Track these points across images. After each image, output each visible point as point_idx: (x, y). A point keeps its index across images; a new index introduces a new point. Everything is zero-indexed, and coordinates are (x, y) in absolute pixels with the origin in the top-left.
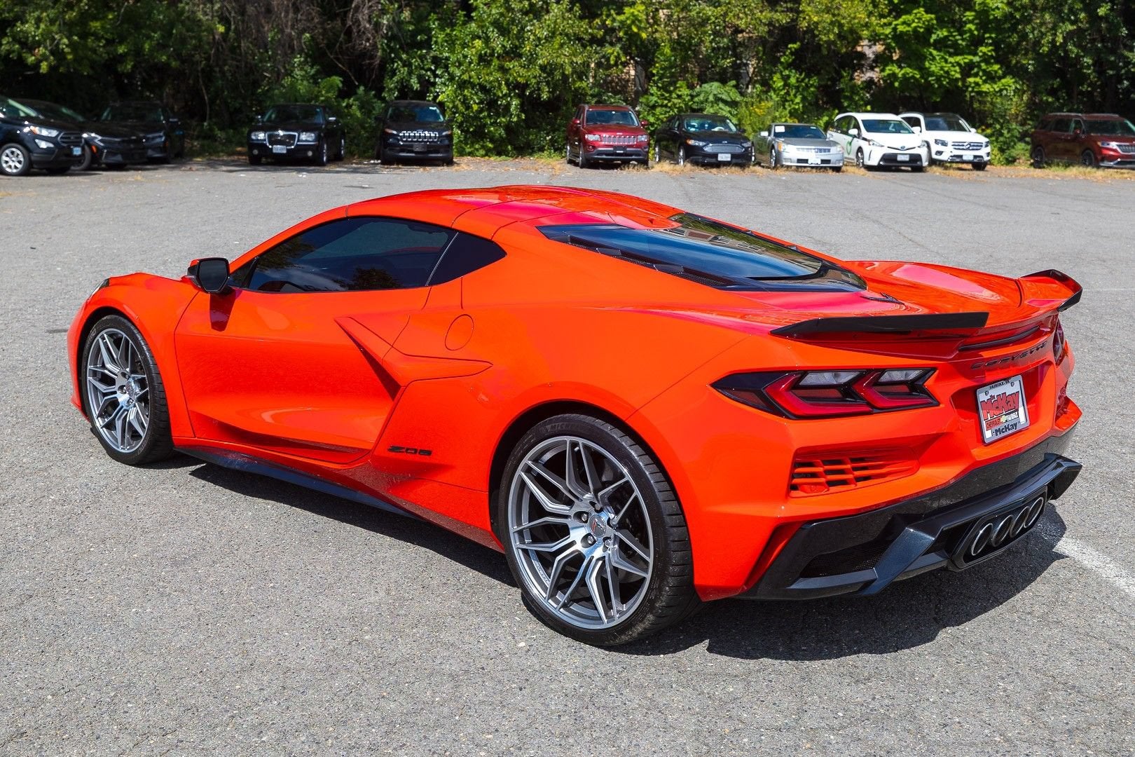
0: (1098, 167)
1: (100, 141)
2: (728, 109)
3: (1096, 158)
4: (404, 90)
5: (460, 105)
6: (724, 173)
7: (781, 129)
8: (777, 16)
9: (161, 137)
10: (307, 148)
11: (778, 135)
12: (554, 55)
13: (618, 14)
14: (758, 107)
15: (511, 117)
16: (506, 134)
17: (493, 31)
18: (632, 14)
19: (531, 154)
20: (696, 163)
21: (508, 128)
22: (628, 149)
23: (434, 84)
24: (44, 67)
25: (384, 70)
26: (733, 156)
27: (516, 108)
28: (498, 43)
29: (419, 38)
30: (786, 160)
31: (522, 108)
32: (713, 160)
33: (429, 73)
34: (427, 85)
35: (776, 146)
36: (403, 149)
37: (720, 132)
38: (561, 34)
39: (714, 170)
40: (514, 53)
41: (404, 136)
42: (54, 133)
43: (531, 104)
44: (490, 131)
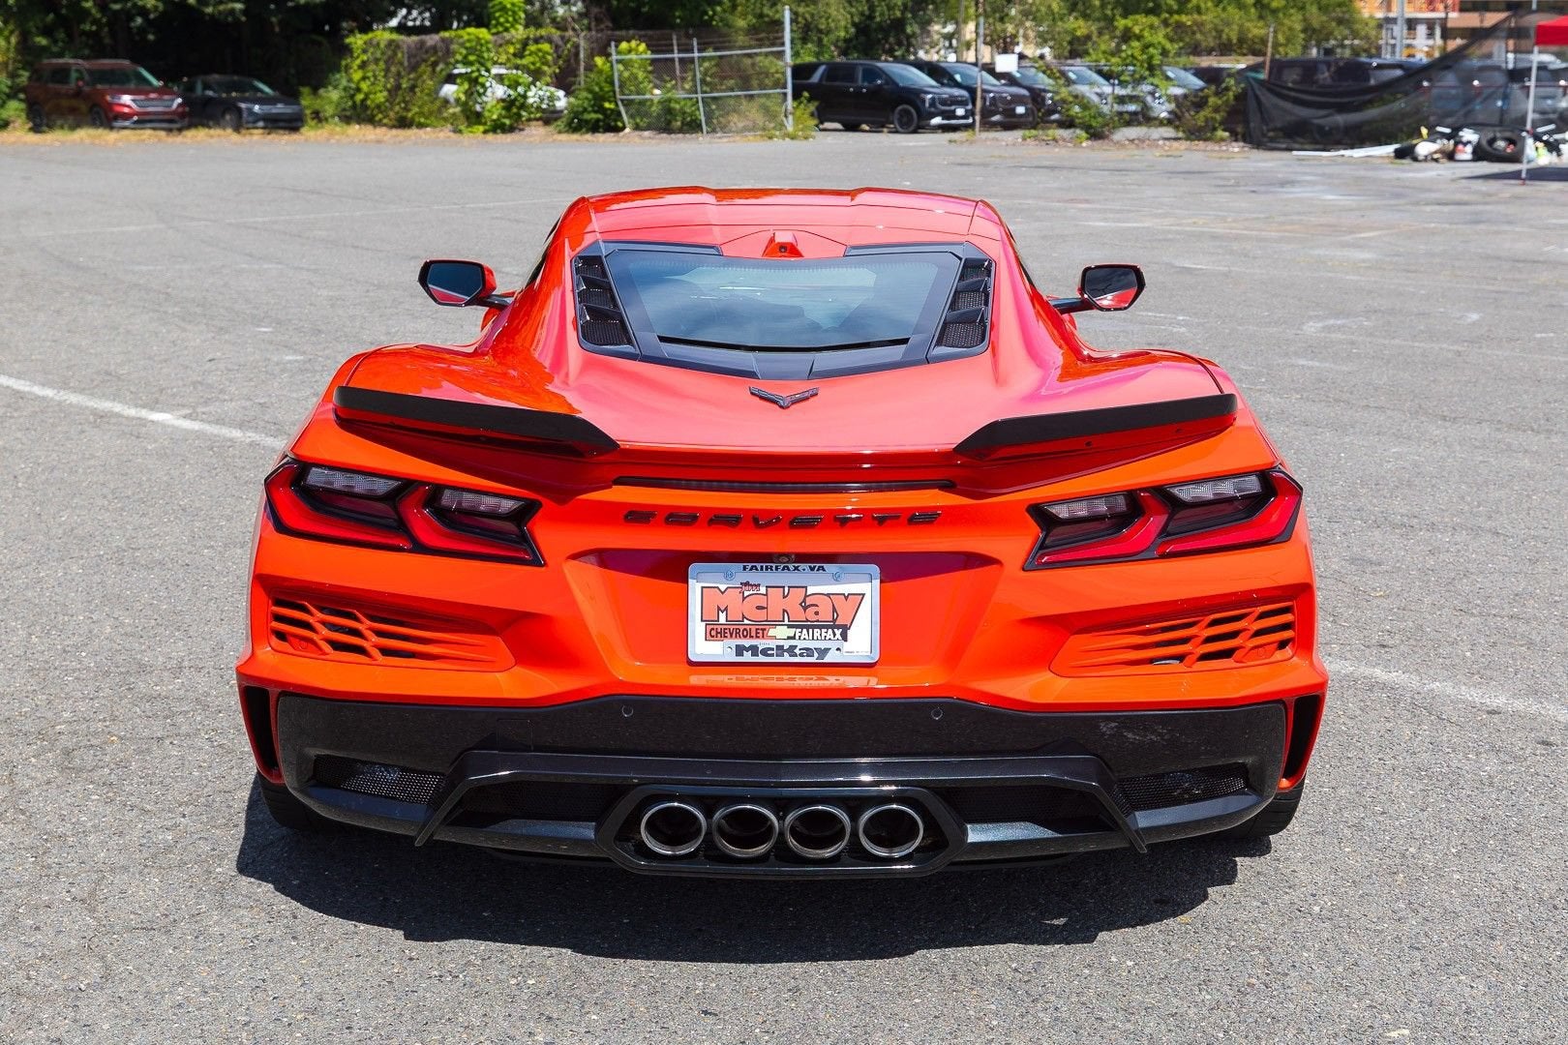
0: (112, 128)
3: (107, 117)
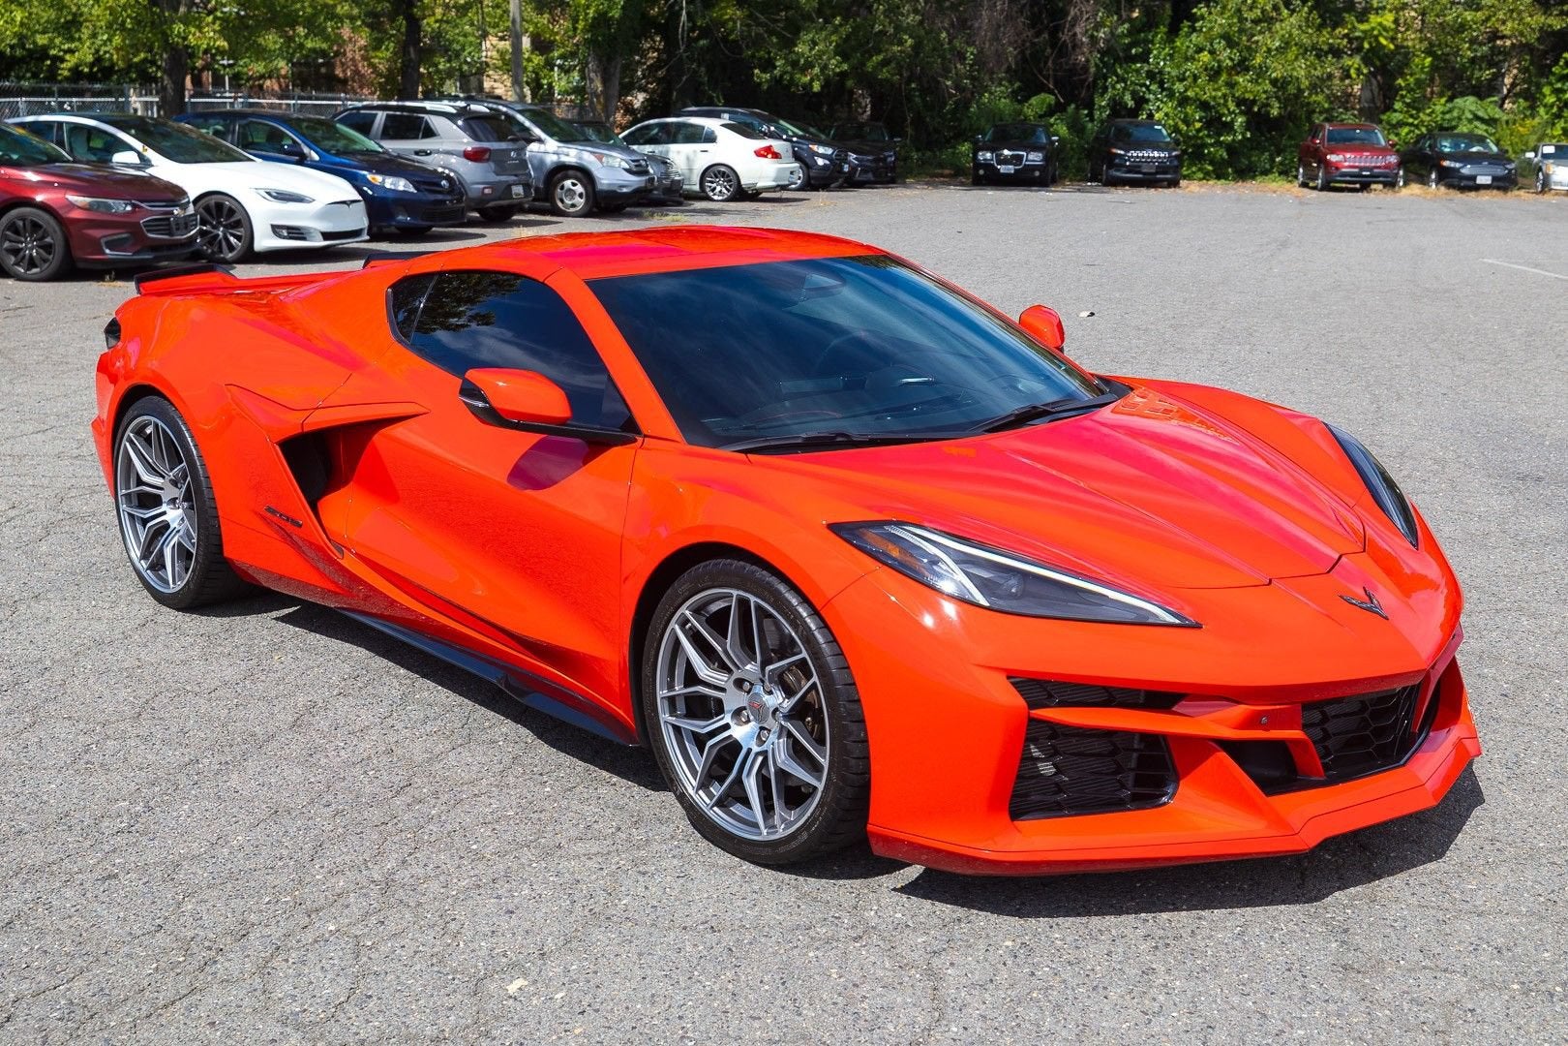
1: (856, 159)
2: (1484, 127)
4: (1117, 108)
5: (1180, 123)
6: (1485, 197)
7: (1550, 150)
8: (1550, 21)
9: (891, 156)
10: (1034, 168)
11: (1546, 156)
12: (1289, 68)
13: (1361, 21)
14: (1521, 125)
15: (1235, 135)
16: (1228, 154)
17: (1220, 43)
18: (1380, 24)
19: (1253, 178)
20: (1450, 186)
21: (1230, 148)
22: (1376, 170)
23: (1147, 101)
24: (817, 87)
25: (1097, 85)
26: (1494, 179)
27: (1241, 125)
28: (1226, 56)
29: (1133, 51)
30: (1556, 183)
31: (1248, 126)
32: (1471, 183)
33: (1144, 89)
34: (1141, 101)
35: (1544, 168)
36: (1130, 170)
37: (1478, 153)
38: (1296, 44)
39: (1473, 194)
40: (1242, 66)
41: (1132, 157)
42: (829, 151)
43: (1258, 121)
44: (1209, 152)
